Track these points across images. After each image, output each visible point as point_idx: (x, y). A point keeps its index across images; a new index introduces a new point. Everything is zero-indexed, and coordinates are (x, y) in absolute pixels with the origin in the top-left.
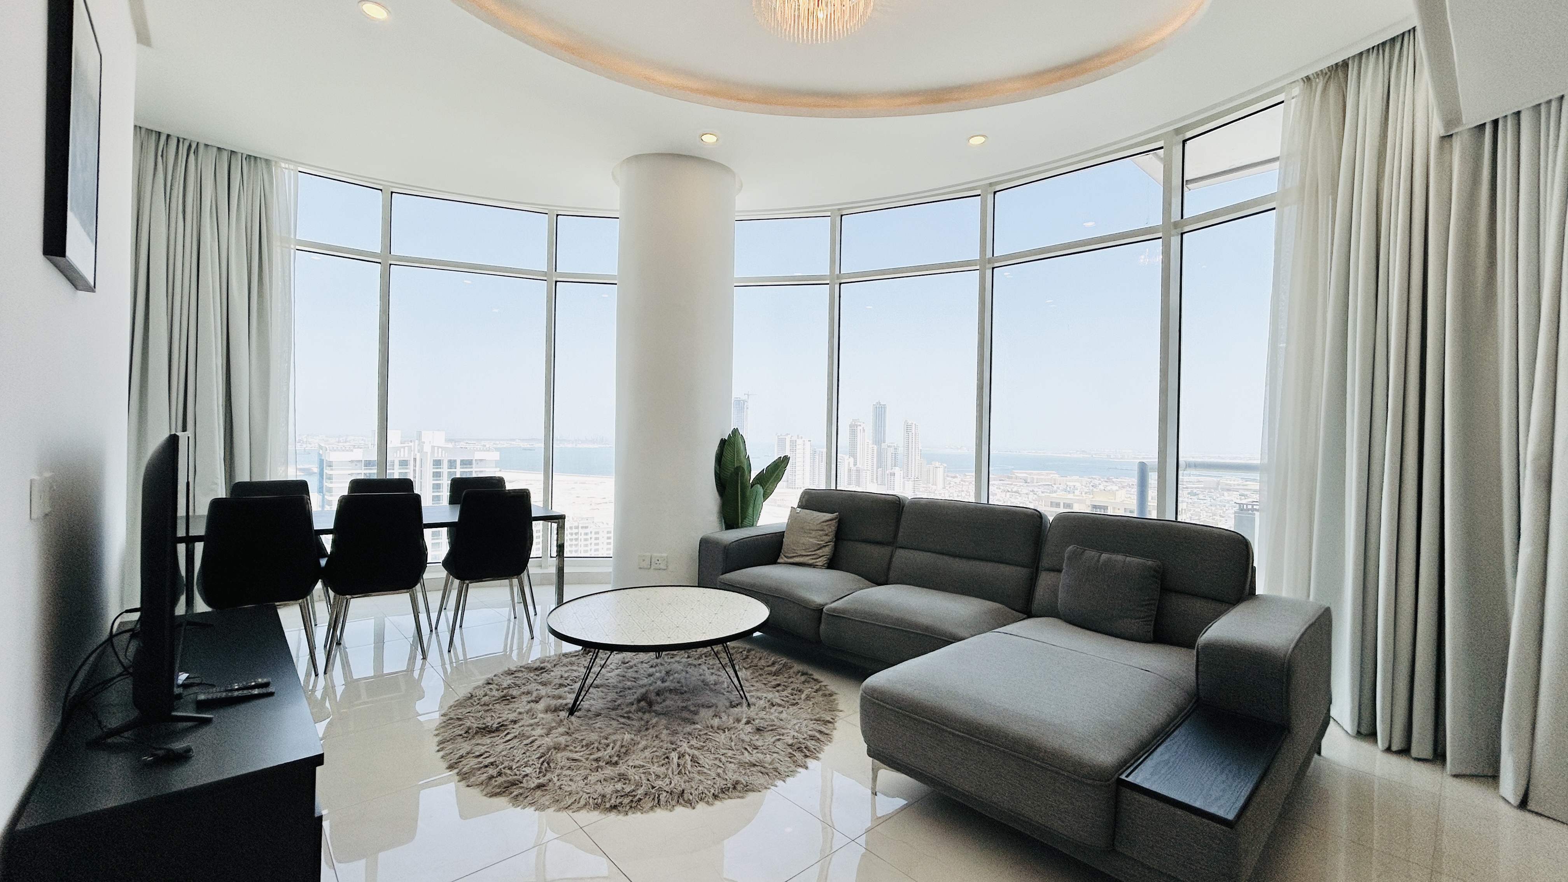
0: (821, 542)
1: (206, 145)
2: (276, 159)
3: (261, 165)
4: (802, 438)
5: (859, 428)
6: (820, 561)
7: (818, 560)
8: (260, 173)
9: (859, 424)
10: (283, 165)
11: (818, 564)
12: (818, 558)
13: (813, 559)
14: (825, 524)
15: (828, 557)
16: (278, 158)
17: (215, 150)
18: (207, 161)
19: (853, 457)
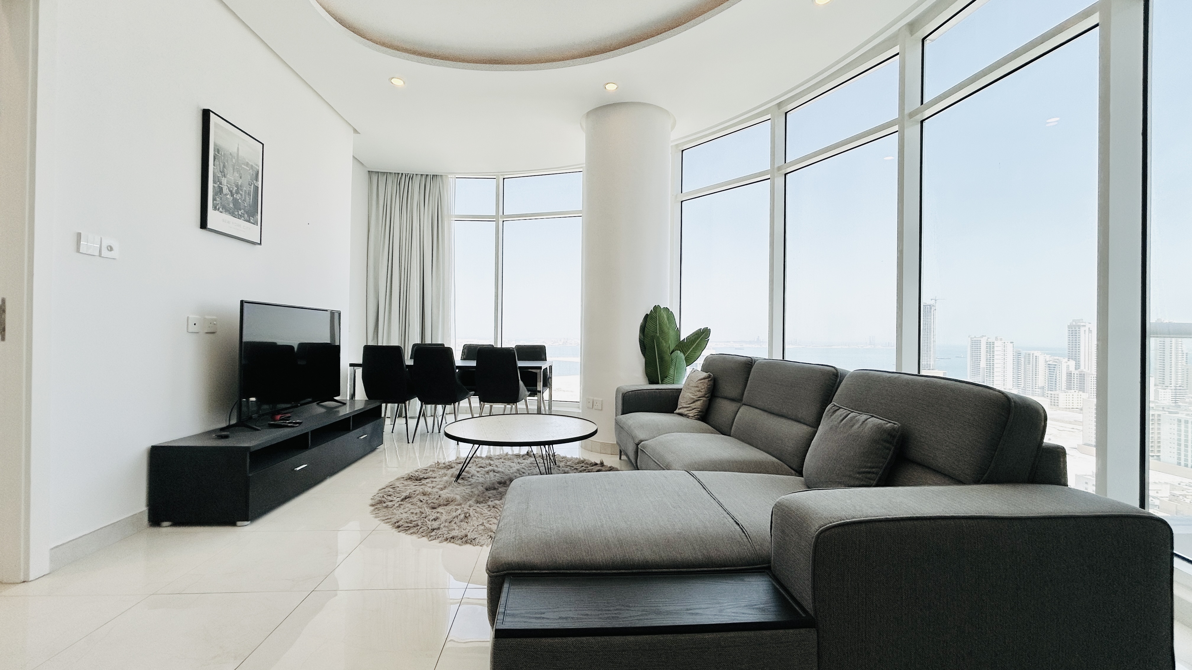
0: (695, 397)
1: (417, 174)
2: (446, 174)
3: (439, 179)
4: (1001, 340)
5: (1082, 329)
6: (691, 413)
7: (691, 412)
8: (438, 183)
9: (1082, 324)
10: (449, 176)
11: (690, 415)
12: (691, 410)
13: (688, 410)
14: (700, 381)
15: (699, 409)
16: (447, 173)
17: (420, 175)
18: (416, 181)
19: (1075, 360)
